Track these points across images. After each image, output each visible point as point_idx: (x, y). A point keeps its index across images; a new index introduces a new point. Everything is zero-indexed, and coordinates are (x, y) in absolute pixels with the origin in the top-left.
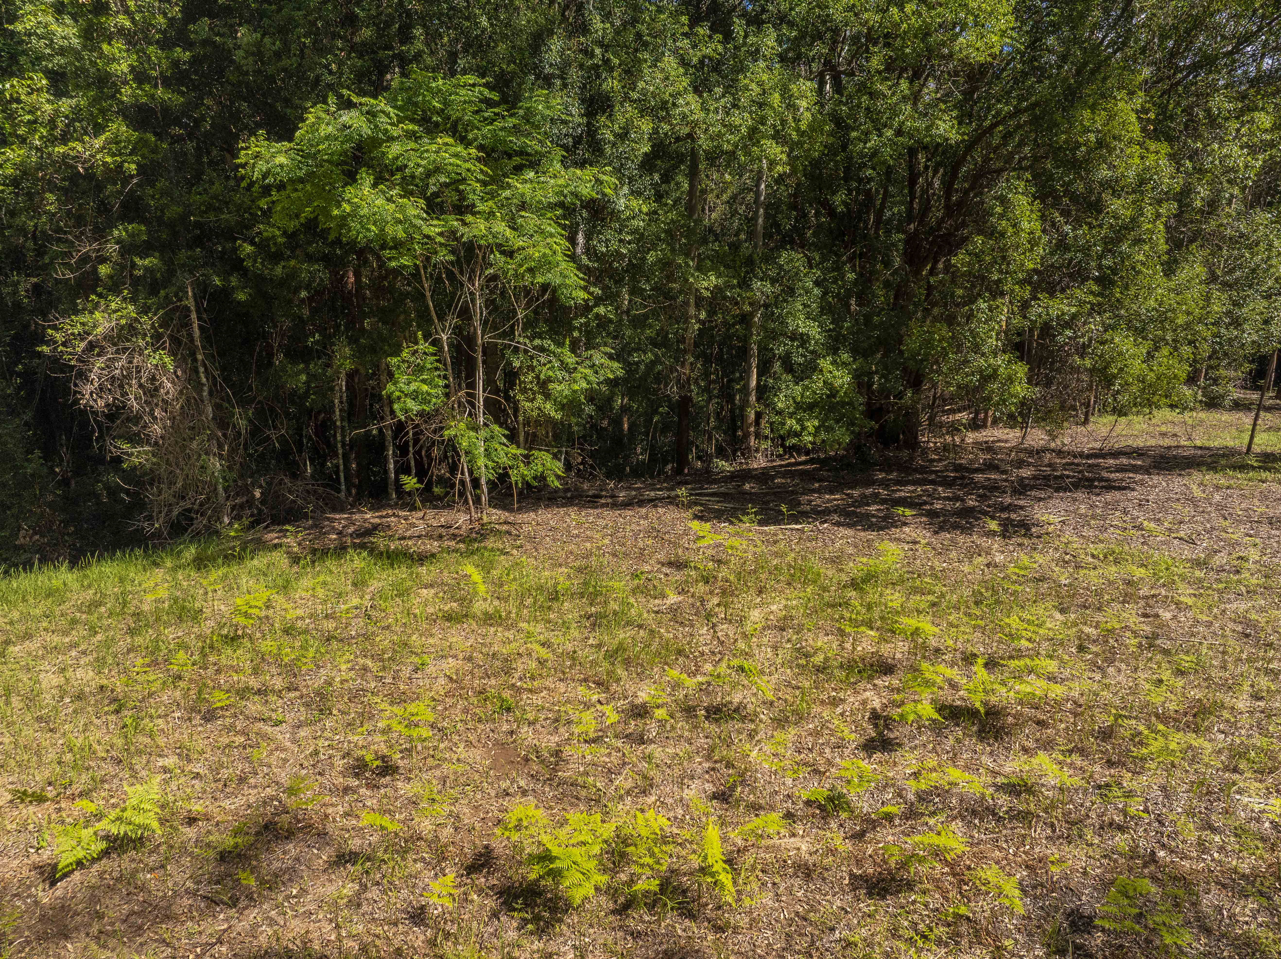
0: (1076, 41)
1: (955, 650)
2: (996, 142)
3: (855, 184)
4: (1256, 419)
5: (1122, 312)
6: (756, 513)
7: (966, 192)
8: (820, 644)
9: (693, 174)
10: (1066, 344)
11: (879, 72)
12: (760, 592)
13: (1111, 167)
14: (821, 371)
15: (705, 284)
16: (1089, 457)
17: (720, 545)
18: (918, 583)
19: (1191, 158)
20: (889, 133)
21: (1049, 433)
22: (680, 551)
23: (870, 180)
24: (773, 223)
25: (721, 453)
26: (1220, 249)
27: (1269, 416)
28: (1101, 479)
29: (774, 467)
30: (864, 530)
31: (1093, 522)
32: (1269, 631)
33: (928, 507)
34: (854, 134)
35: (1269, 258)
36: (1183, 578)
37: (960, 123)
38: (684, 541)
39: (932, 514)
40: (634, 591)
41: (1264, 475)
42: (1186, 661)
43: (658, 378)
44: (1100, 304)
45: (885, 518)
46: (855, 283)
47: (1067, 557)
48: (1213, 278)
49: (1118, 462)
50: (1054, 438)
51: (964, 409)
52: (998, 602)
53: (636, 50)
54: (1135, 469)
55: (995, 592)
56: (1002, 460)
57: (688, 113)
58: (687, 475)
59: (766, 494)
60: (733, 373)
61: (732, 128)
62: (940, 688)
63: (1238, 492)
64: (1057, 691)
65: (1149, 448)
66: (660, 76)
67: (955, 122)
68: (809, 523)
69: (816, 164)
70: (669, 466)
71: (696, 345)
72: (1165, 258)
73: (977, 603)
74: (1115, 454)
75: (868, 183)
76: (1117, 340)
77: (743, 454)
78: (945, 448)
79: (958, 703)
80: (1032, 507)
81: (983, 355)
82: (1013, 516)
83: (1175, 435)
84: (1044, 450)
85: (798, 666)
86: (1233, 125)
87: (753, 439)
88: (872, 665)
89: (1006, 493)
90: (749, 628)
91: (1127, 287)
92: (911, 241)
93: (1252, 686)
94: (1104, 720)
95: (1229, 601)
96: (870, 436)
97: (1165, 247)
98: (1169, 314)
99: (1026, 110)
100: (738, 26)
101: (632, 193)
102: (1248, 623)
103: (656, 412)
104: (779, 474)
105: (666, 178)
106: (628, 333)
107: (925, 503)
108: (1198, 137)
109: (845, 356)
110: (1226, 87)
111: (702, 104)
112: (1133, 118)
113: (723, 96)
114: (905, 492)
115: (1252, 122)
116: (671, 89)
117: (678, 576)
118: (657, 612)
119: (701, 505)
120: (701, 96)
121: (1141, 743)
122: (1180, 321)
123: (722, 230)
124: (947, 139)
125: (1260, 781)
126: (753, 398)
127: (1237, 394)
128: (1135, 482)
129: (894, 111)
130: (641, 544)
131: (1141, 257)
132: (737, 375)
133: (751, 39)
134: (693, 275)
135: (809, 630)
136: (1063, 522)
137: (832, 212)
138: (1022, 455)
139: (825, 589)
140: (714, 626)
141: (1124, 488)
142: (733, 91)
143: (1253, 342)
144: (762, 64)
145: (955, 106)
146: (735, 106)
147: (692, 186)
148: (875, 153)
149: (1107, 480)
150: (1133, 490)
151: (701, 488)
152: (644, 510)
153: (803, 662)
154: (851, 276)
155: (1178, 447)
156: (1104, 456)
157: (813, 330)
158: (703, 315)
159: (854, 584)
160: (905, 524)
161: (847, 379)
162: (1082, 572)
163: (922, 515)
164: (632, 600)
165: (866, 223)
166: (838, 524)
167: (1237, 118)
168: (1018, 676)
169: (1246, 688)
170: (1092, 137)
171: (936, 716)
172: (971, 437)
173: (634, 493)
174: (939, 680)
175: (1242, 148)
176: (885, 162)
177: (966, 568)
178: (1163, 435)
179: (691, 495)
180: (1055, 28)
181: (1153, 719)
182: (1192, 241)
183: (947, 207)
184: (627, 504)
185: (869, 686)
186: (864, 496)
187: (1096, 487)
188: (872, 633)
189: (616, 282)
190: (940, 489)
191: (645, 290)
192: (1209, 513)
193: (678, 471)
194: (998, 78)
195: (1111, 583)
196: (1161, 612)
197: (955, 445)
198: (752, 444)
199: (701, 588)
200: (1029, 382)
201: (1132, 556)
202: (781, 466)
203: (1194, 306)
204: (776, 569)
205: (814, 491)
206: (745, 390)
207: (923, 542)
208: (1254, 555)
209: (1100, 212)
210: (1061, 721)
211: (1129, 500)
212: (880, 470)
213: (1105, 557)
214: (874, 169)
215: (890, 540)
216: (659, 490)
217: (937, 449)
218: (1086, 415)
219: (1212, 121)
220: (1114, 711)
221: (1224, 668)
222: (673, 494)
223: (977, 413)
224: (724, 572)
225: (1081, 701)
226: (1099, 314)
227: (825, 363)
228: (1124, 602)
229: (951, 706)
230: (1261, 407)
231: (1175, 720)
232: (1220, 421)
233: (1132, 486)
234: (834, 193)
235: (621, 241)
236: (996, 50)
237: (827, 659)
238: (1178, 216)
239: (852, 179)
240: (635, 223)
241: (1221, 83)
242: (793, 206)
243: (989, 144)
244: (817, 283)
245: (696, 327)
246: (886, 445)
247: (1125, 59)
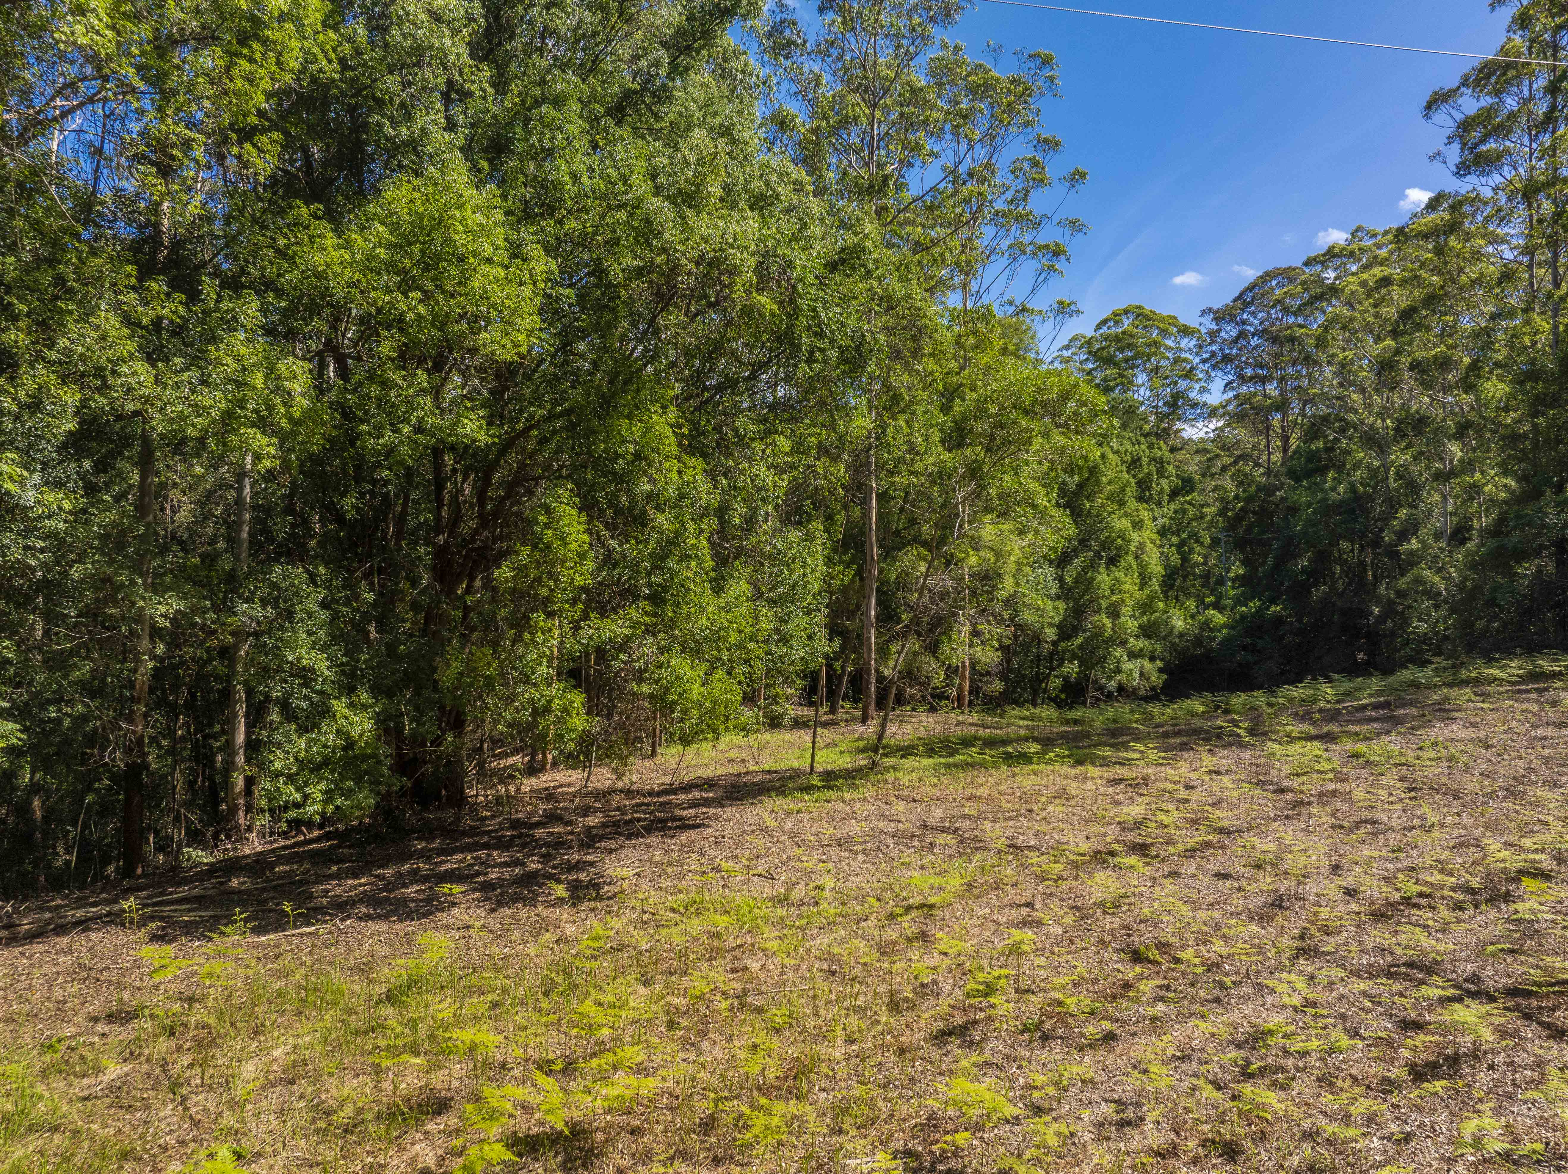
0: (605, 349)
1: (527, 1060)
2: (531, 446)
3: (368, 487)
4: (814, 737)
5: (677, 632)
6: (246, 920)
7: (502, 500)
8: (346, 1092)
9: (146, 462)
10: (622, 669)
11: (392, 360)
12: (256, 1033)
13: (652, 481)
14: (334, 716)
15: (163, 609)
16: (659, 794)
17: (193, 974)
18: (474, 981)
19: (725, 475)
20: (406, 430)
21: (615, 770)
22: (126, 996)
23: (386, 483)
24: (262, 528)
25: (195, 838)
26: (762, 565)
27: (826, 732)
28: (674, 819)
29: (274, 851)
30: (401, 920)
31: (669, 870)
32: (852, 964)
33: (481, 879)
34: (364, 427)
35: (804, 575)
36: (767, 920)
37: (490, 424)
38: (133, 979)
39: (487, 887)
40: (44, 1074)
41: (829, 794)
42: (778, 1015)
43: (92, 740)
44: (654, 625)
45: (428, 901)
46: (375, 604)
47: (646, 917)
48: (758, 595)
49: (690, 796)
50: (620, 776)
51: (515, 752)
52: (574, 986)
53: (57, 298)
54: (707, 802)
55: (568, 975)
56: (565, 809)
57: (136, 386)
58: (139, 877)
59: (263, 890)
60: (210, 725)
61: (200, 410)
62: (511, 1116)
63: (807, 816)
64: (650, 1085)
65: (719, 778)
66: (94, 334)
67: (483, 422)
68: (326, 922)
69: (317, 460)
70: (112, 868)
71: (152, 690)
72: (713, 574)
73: (547, 994)
74: (687, 788)
75: (385, 485)
76: (673, 662)
77: (228, 837)
78: (498, 800)
79: (535, 1130)
80: (602, 860)
81: (535, 685)
82: (583, 876)
83: (743, 761)
84: (612, 791)
85: (317, 1131)
86: (759, 446)
87: (241, 814)
88: (420, 1105)
89: (571, 848)
90: (239, 1092)
91: (678, 605)
92: (440, 553)
93: (844, 1029)
94: (703, 1108)
95: (813, 938)
96: (404, 795)
97: (711, 564)
98: (721, 633)
99: (560, 415)
100: (209, 287)
101: (47, 483)
102: (833, 958)
103: (89, 789)
104: (281, 860)
105: (101, 466)
106: (40, 677)
107: (478, 874)
108: (729, 455)
109: (365, 697)
110: (749, 409)
111: (156, 377)
112: (669, 431)
113: (188, 369)
114: (450, 864)
115: (774, 444)
116: (109, 353)
117: (121, 1033)
118: (86, 1099)
119: (162, 919)
120: (154, 366)
121: (746, 1127)
122: (732, 640)
123: (190, 536)
124: (475, 441)
125: (865, 1137)
126: (240, 759)
127: (793, 711)
128: (709, 818)
129: (411, 406)
130: (58, 993)
131: (690, 574)
132: (217, 727)
133: (225, 305)
134: (143, 598)
135: (330, 1075)
136: (638, 874)
137: (340, 519)
138: (587, 800)
139: (350, 1011)
140: (184, 1099)
141: (699, 826)
142: (202, 363)
143: (802, 658)
144: (241, 336)
145: (483, 406)
146: (204, 382)
147: (144, 477)
148: (390, 451)
149: (681, 819)
150: (708, 826)
151: (162, 894)
152: (65, 941)
153: (322, 1124)
154: (370, 597)
155: (746, 773)
156: (674, 792)
157: (321, 663)
158: (161, 649)
159: (390, 998)
160: (454, 904)
161: (368, 725)
162: (663, 931)
163: (475, 890)
164: (40, 1088)
165: (385, 532)
166: (368, 917)
167: (762, 439)
168: (603, 1077)
169: (839, 1032)
170: (631, 448)
171: (509, 1156)
172: (529, 784)
173: (48, 915)
174: (509, 1106)
175: (768, 468)
176: (402, 463)
177: (531, 950)
178: (732, 761)
179: (145, 906)
180: (584, 334)
181: (755, 1092)
182: (736, 558)
183: (480, 516)
184: (33, 936)
185: (419, 1136)
186: (399, 875)
187: (670, 828)
188: (417, 1061)
189: (18, 606)
190: (495, 853)
191: (67, 616)
192: (783, 842)
193: (127, 872)
194: (529, 379)
195: (695, 939)
196: (749, 963)
197: (508, 797)
198: (242, 821)
199: (163, 1045)
200: (588, 713)
201: (713, 902)
202: (285, 848)
203: (744, 623)
204: (279, 995)
205: (331, 877)
206: (229, 748)
207: (478, 924)
208: (829, 882)
209: (645, 525)
210: (658, 1122)
211: (704, 839)
212: (417, 839)
213: (686, 908)
214: (390, 469)
215: (436, 929)
216: (94, 905)
217: (488, 802)
218: (653, 746)
219: (741, 440)
220: (712, 1095)
221: (816, 1015)
222: (116, 908)
223: (533, 755)
224: (198, 1015)
225: (678, 1091)
226: (654, 635)
227: (339, 706)
228: (710, 960)
229: (527, 1136)
230: (818, 724)
231: (777, 1088)
232: (783, 741)
233: (706, 822)
234: (343, 495)
235: (26, 548)
236: (523, 350)
237: (360, 1111)
238: (721, 532)
239: (364, 480)
240: (52, 524)
241: (745, 405)
242: (289, 510)
243: (524, 449)
244: (324, 605)
245: (150, 665)
246: (425, 806)
247: (657, 372)
